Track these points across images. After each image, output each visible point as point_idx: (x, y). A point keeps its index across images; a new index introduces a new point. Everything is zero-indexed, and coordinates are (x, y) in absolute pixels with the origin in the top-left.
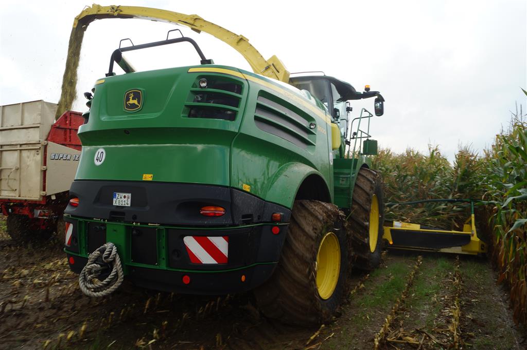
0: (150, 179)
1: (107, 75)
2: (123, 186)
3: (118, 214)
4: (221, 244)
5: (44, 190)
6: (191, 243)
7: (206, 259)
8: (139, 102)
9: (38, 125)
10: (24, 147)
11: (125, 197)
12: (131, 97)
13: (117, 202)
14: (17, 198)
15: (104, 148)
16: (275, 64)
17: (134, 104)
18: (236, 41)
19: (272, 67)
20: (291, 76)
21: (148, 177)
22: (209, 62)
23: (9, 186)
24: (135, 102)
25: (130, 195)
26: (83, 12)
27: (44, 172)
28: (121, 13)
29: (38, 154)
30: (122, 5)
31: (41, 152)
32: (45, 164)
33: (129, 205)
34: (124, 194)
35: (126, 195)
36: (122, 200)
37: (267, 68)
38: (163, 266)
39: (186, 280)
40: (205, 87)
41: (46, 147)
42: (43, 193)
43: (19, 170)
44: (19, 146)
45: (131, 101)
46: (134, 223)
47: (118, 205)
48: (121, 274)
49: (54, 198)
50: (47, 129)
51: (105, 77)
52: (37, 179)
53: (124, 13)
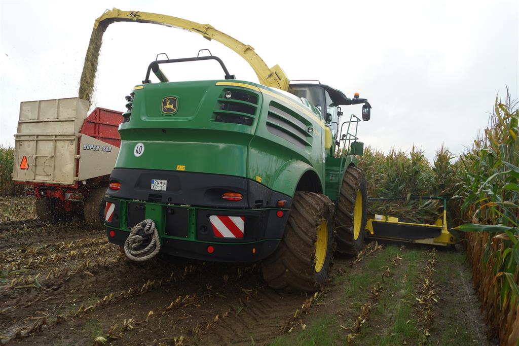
0: (183, 170)
1: (143, 82)
2: (160, 175)
3: (156, 197)
4: (239, 222)
5: (77, 176)
6: (215, 221)
7: (227, 233)
8: (174, 107)
9: (74, 119)
10: (58, 138)
11: (161, 183)
12: (168, 103)
13: (155, 187)
14: (52, 182)
15: (143, 143)
16: (277, 72)
17: (170, 108)
18: (243, 50)
19: (275, 74)
20: (291, 83)
21: (181, 168)
22: (232, 77)
23: (44, 172)
24: (172, 107)
25: (166, 181)
26: (104, 14)
27: (78, 160)
28: (140, 18)
29: (72, 144)
30: (141, 11)
31: (75, 143)
32: (78, 153)
33: (165, 190)
34: (160, 181)
35: (163, 181)
36: (159, 185)
37: (270, 76)
38: (192, 238)
39: (211, 250)
40: (229, 98)
41: (79, 139)
42: (76, 179)
43: (53, 158)
44: (54, 137)
45: (168, 106)
46: (169, 204)
47: (155, 189)
48: (158, 244)
49: (84, 183)
50: (80, 123)
51: (141, 83)
52: (70, 167)
53: (142, 18)
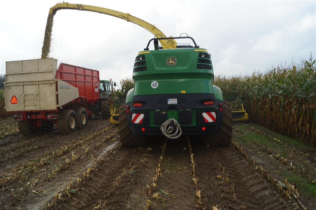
0: (185, 93)
1: (145, 49)
2: (173, 96)
3: (172, 107)
4: (214, 114)
5: (58, 104)
6: (205, 115)
8: (175, 62)
9: (52, 71)
10: (41, 83)
11: (174, 100)
12: (170, 60)
13: (170, 102)
14: (39, 109)
15: (157, 81)
17: (172, 63)
18: (152, 29)
19: (171, 41)
21: (184, 92)
22: (198, 47)
24: (173, 62)
25: (176, 99)
27: (57, 95)
29: (52, 86)
33: (177, 103)
34: (173, 99)
35: (175, 99)
36: (173, 101)
37: (168, 42)
39: (204, 129)
40: (203, 57)
42: (57, 106)
43: (38, 96)
44: (38, 82)
45: (171, 62)
46: (180, 110)
47: (170, 103)
